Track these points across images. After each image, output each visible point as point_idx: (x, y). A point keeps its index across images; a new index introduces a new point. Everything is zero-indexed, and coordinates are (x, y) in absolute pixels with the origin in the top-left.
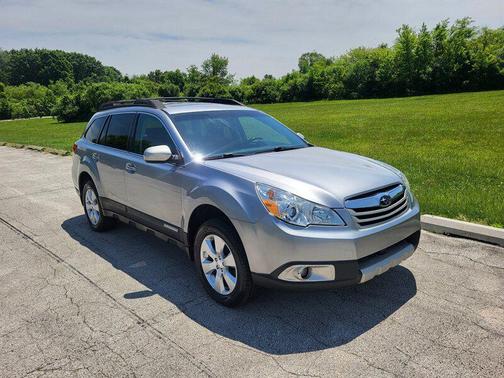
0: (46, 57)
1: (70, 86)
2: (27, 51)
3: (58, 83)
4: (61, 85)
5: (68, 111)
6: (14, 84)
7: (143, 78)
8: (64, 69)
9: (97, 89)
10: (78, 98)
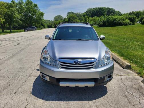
0: (101, 9)
1: (105, 17)
2: (96, 8)
3: (102, 16)
4: (102, 17)
5: (101, 24)
6: (91, 17)
7: (127, 14)
8: (104, 12)
9: (109, 18)
10: (103, 21)
